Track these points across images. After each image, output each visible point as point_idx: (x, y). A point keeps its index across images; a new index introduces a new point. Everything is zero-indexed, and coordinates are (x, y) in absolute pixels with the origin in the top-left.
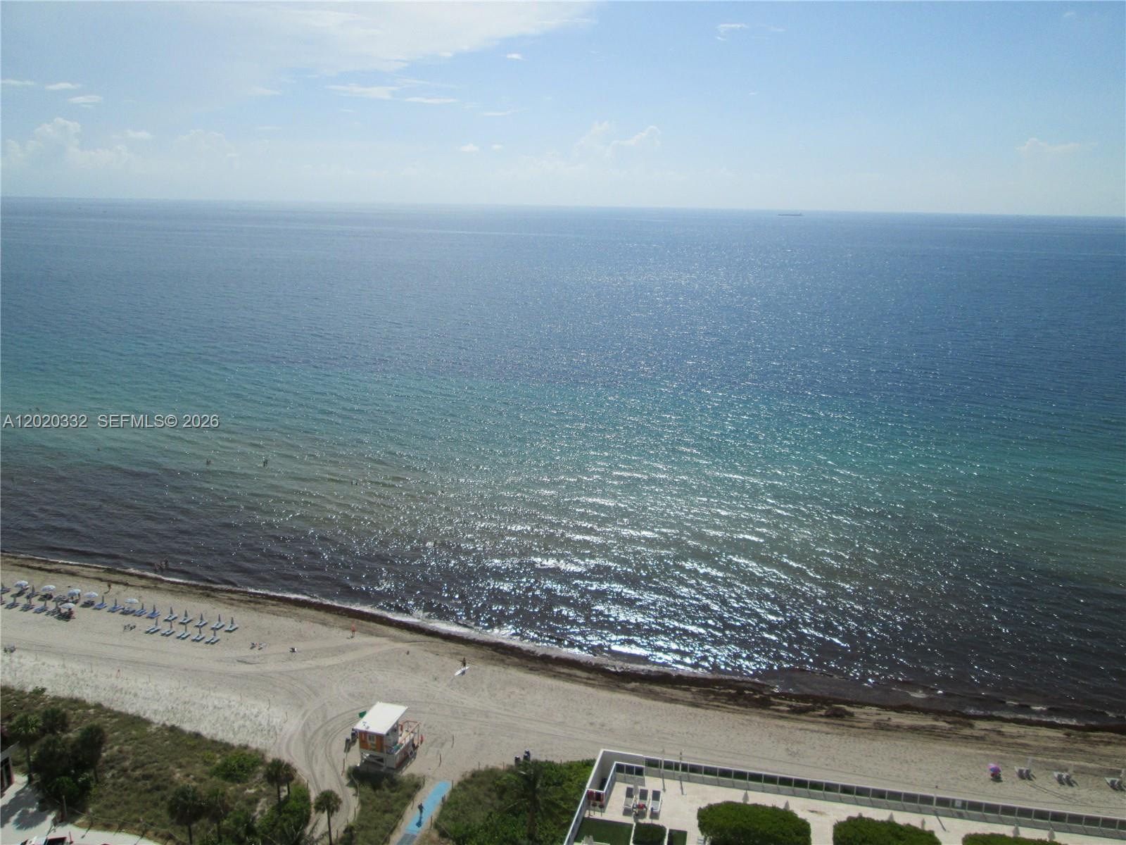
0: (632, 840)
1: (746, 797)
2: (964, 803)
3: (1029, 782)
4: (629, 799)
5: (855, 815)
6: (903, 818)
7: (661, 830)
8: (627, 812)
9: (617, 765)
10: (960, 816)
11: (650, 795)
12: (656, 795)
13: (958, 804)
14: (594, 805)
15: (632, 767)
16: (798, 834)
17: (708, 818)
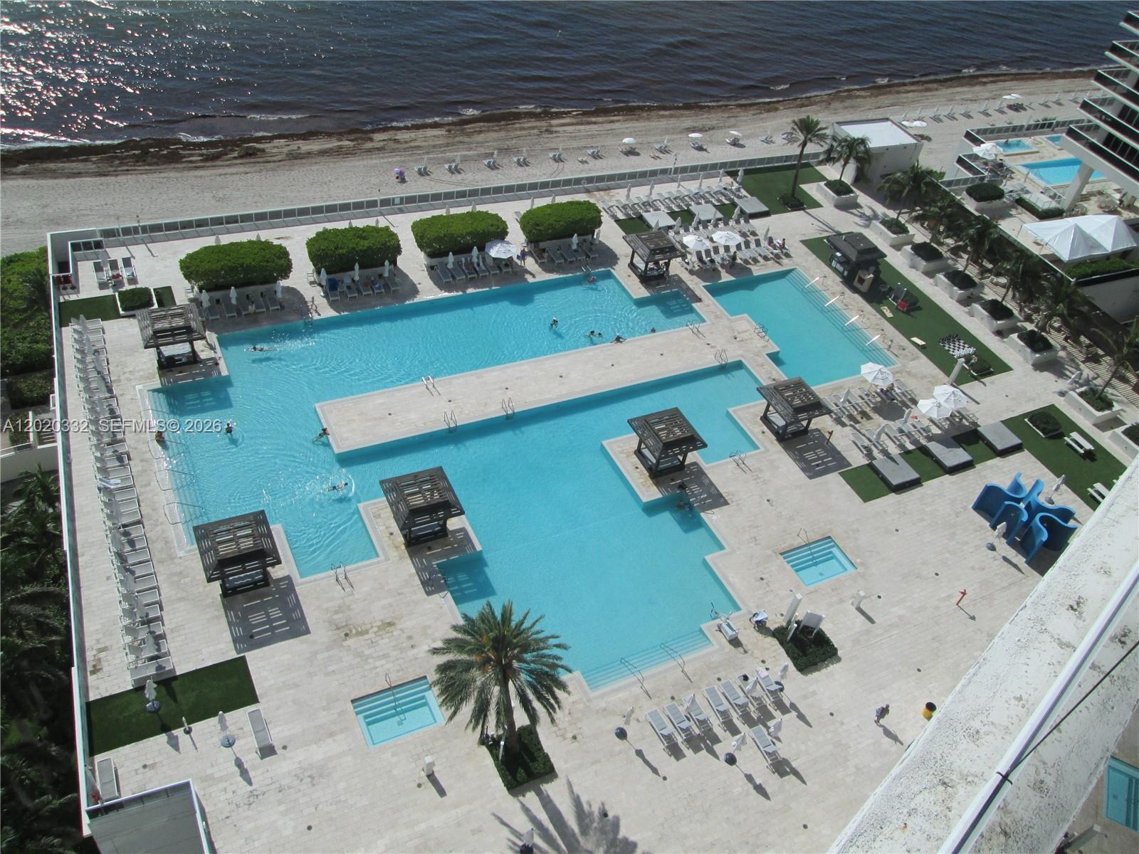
0: (120, 309)
1: (218, 240)
2: (402, 199)
3: (427, 177)
4: (100, 274)
5: (321, 230)
6: (360, 223)
7: (146, 291)
8: (103, 286)
9: (72, 244)
10: (401, 211)
11: (120, 264)
12: (127, 263)
13: (397, 201)
14: (65, 289)
15: (90, 243)
16: (279, 258)
17: (191, 267)
